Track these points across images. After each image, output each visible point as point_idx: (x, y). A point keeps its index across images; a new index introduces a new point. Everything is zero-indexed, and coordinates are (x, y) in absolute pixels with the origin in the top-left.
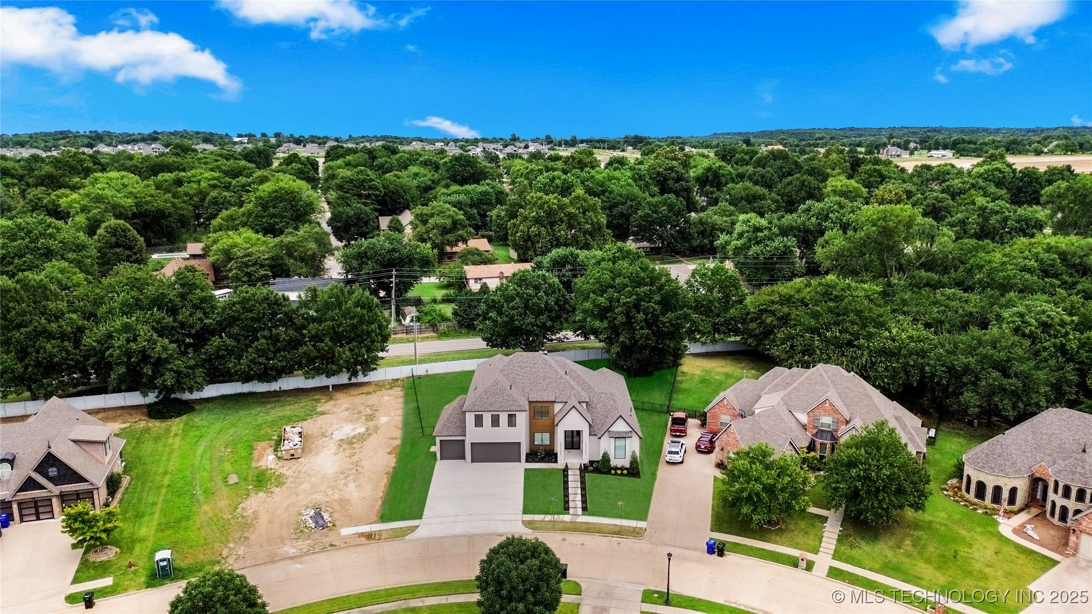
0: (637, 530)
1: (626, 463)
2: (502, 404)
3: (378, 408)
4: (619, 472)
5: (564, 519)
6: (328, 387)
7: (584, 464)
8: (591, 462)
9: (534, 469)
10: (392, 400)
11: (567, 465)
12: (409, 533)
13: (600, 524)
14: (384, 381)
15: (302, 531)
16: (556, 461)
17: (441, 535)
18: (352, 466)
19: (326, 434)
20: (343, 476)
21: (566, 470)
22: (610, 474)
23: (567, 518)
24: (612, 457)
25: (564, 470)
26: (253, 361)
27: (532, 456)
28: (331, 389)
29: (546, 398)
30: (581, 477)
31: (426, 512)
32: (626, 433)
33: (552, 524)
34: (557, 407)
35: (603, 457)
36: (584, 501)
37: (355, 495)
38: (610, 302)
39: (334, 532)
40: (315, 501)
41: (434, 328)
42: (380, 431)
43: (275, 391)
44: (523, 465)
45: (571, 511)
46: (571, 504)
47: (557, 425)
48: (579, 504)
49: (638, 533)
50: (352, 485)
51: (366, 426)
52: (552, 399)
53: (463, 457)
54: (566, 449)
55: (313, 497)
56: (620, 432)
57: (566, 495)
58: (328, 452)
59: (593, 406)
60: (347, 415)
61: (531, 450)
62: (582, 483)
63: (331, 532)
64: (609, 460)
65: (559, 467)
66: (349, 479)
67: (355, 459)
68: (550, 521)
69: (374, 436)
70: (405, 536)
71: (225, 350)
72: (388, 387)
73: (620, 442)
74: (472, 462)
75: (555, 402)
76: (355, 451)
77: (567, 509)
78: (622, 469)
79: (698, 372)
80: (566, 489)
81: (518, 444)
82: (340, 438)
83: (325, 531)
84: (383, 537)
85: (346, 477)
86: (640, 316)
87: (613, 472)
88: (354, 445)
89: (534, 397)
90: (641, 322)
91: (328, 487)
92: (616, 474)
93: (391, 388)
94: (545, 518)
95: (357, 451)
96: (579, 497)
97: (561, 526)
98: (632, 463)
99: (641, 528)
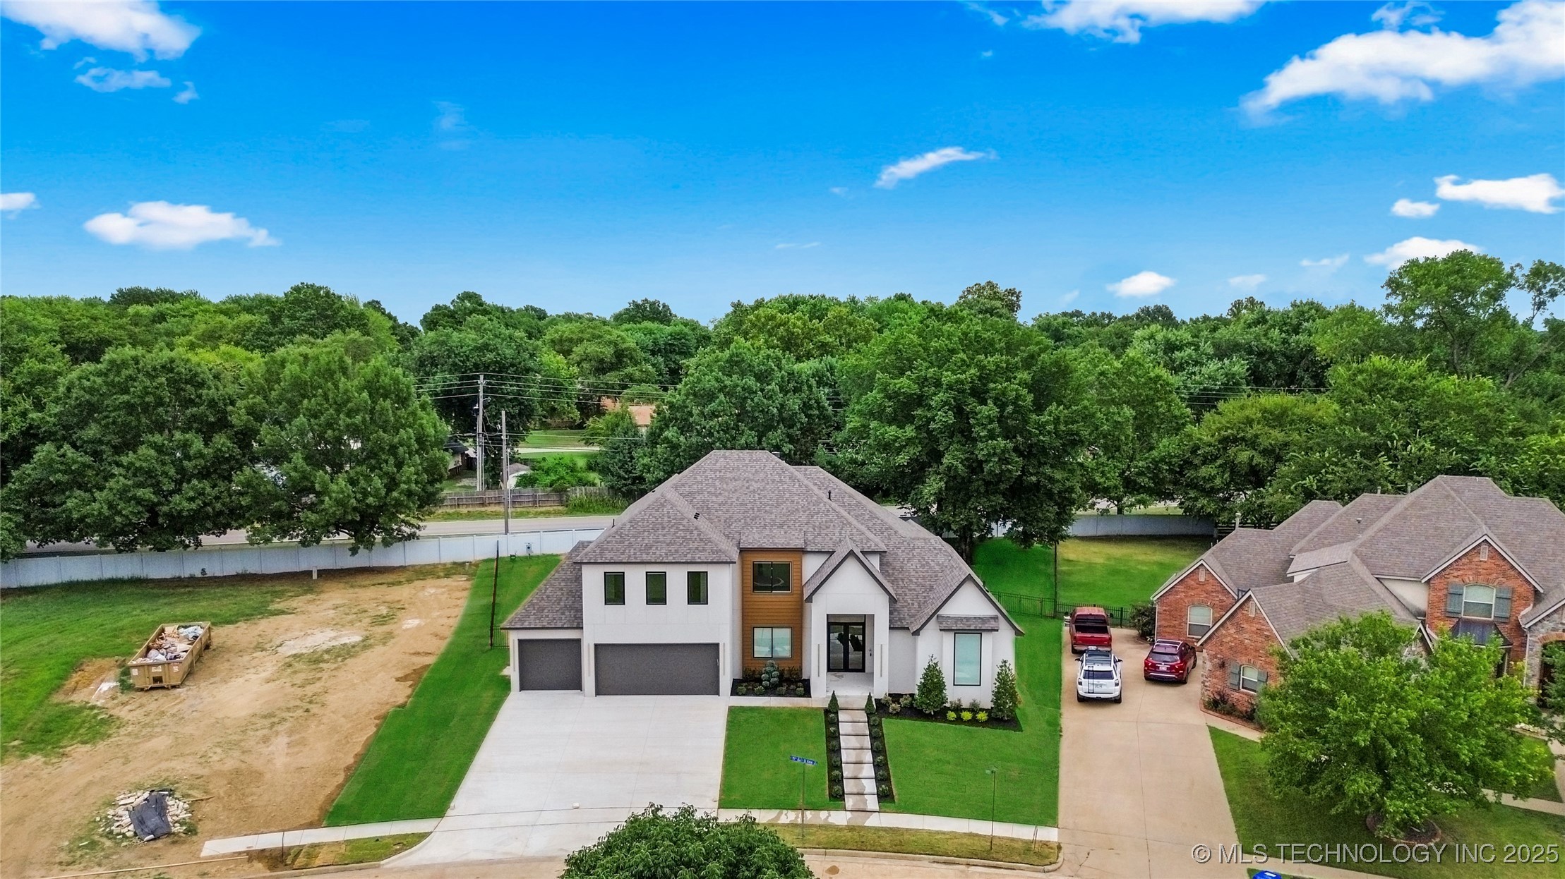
0: (1036, 847)
1: (985, 697)
2: (673, 548)
3: (406, 606)
4: (967, 716)
5: (831, 820)
6: (309, 573)
7: (878, 701)
8: (896, 697)
9: (752, 709)
10: (442, 594)
11: (834, 698)
12: (397, 852)
13: (930, 832)
14: (435, 566)
15: (93, 845)
16: (807, 693)
17: (487, 856)
18: (298, 703)
19: (267, 646)
20: (267, 722)
21: (831, 712)
22: (945, 720)
23: (839, 818)
24: (947, 678)
25: (827, 712)
26: (123, 493)
27: (747, 682)
28: (315, 576)
29: (781, 540)
30: (871, 726)
31: (461, 802)
32: (983, 620)
33: (798, 831)
34: (811, 566)
35: (926, 676)
36: (882, 778)
37: (281, 761)
38: (921, 385)
39: (185, 847)
40: (164, 775)
41: (561, 497)
42: (393, 641)
43: (192, 578)
44: (725, 700)
45: (850, 802)
46: (849, 786)
47: (810, 599)
48: (870, 786)
49: (1038, 854)
50: (281, 742)
51: (367, 633)
52: (799, 543)
53: (576, 684)
54: (829, 670)
55: (164, 765)
56: (968, 619)
57: (835, 765)
58: (254, 677)
59: (897, 565)
60: (332, 616)
61: (745, 671)
62: (873, 738)
63: (175, 849)
64: (940, 686)
65: (815, 705)
66: (279, 728)
67: (310, 690)
68: (794, 825)
69: (379, 649)
70: (381, 859)
71: (65, 472)
72: (442, 574)
73: (968, 641)
74: (598, 693)
75: (803, 551)
76: (319, 675)
77: (837, 797)
78: (974, 709)
79: (1101, 561)
80: (834, 750)
81: (713, 649)
82: (294, 652)
83: (159, 844)
84: (318, 862)
85: (273, 724)
86: (989, 410)
87: (951, 715)
88: (321, 665)
89: (754, 539)
90: (991, 422)
91: (218, 745)
92: (959, 720)
93: (447, 576)
94: (778, 817)
95: (325, 675)
96: (868, 770)
97: (822, 835)
98: (998, 695)
99: (1046, 844)
